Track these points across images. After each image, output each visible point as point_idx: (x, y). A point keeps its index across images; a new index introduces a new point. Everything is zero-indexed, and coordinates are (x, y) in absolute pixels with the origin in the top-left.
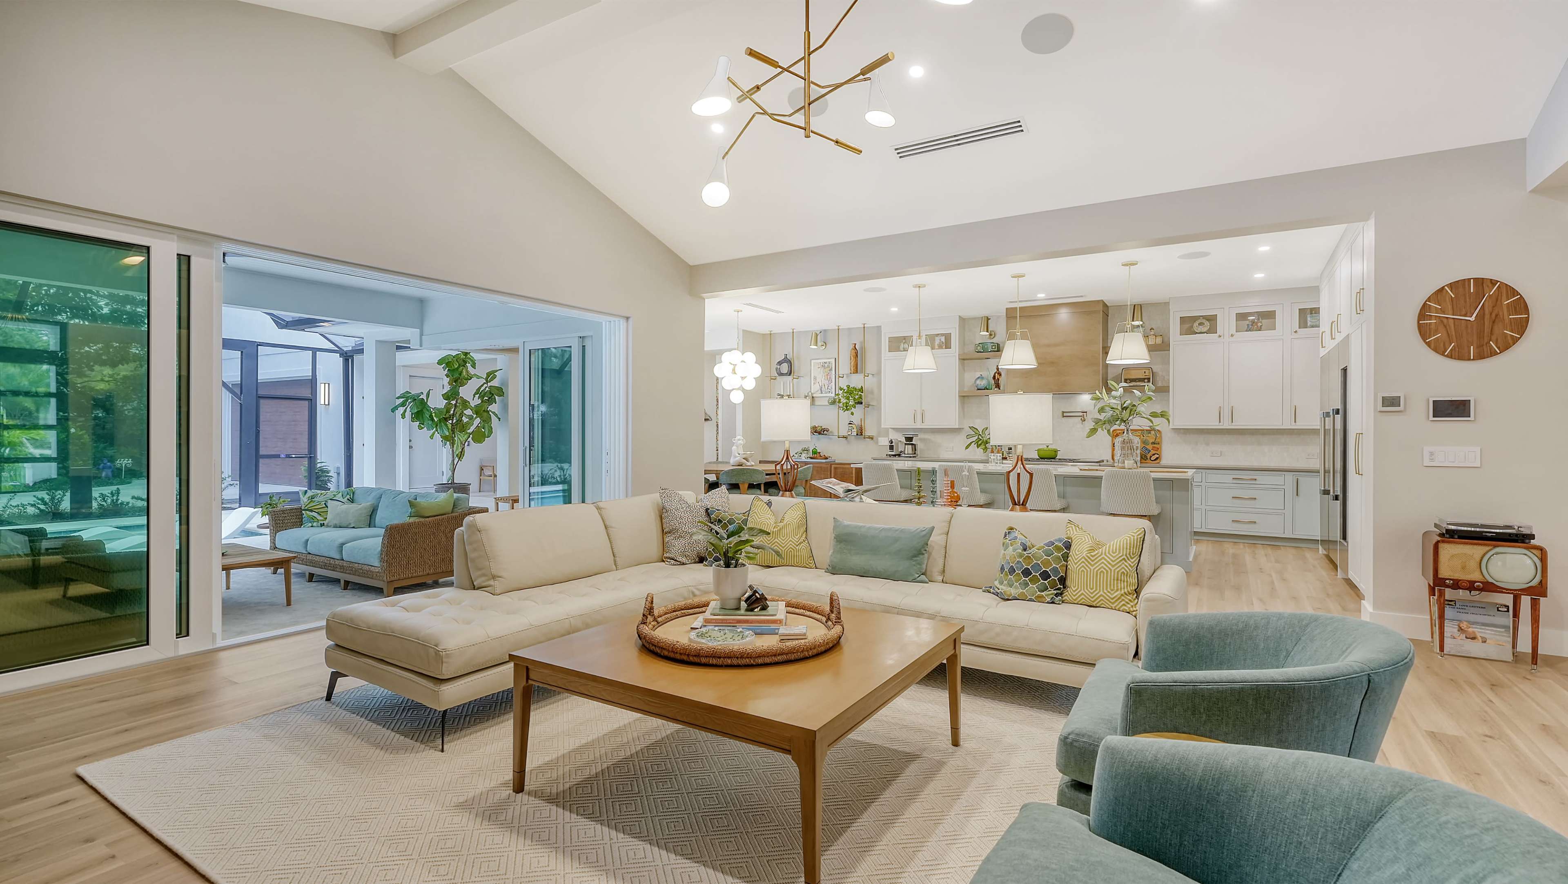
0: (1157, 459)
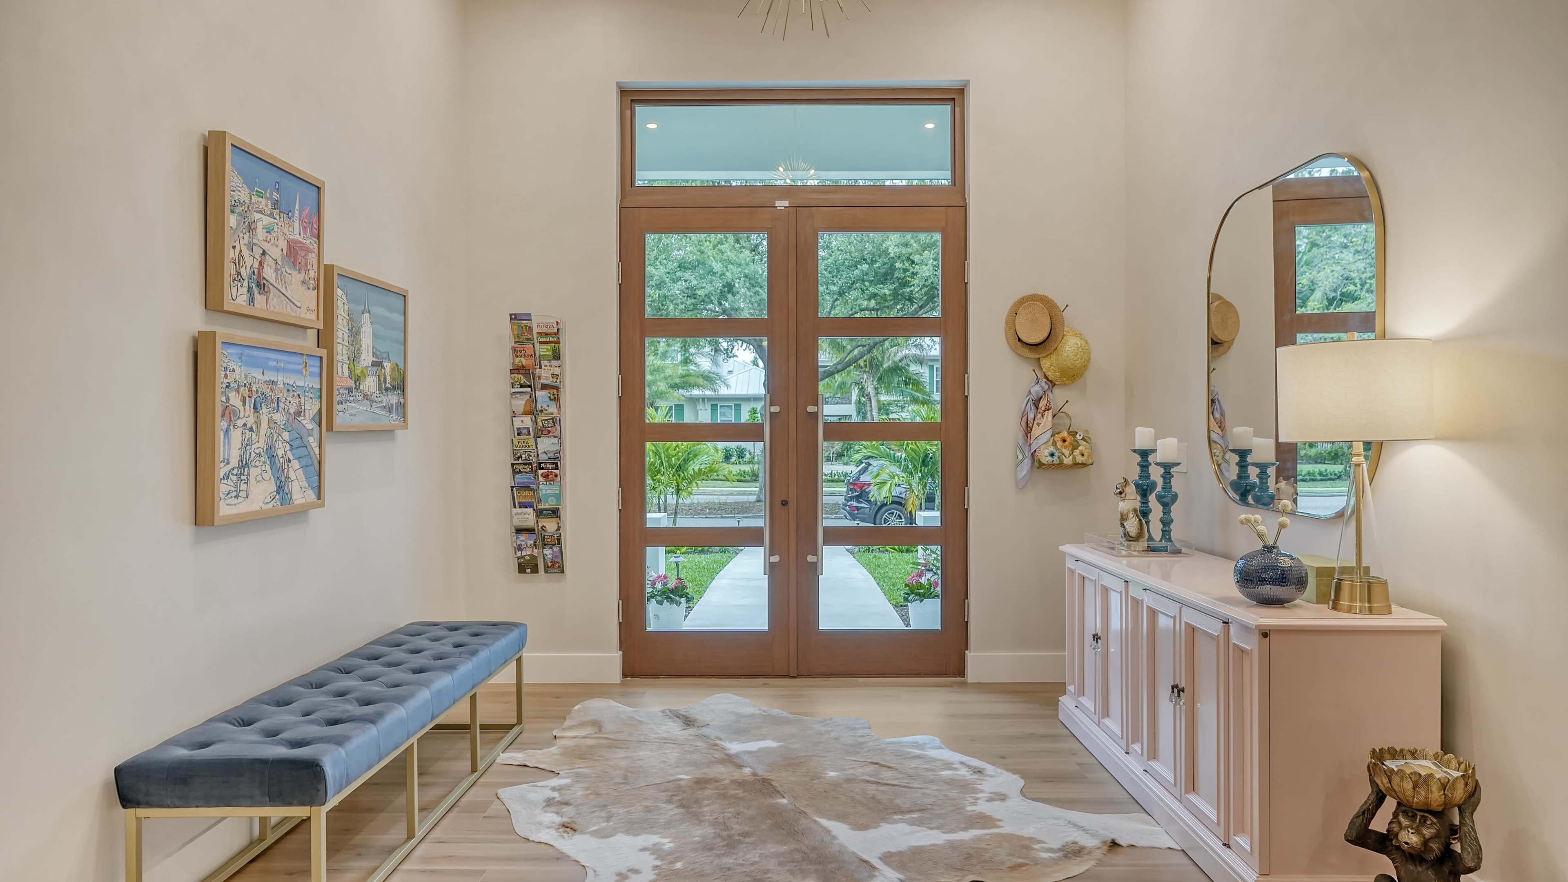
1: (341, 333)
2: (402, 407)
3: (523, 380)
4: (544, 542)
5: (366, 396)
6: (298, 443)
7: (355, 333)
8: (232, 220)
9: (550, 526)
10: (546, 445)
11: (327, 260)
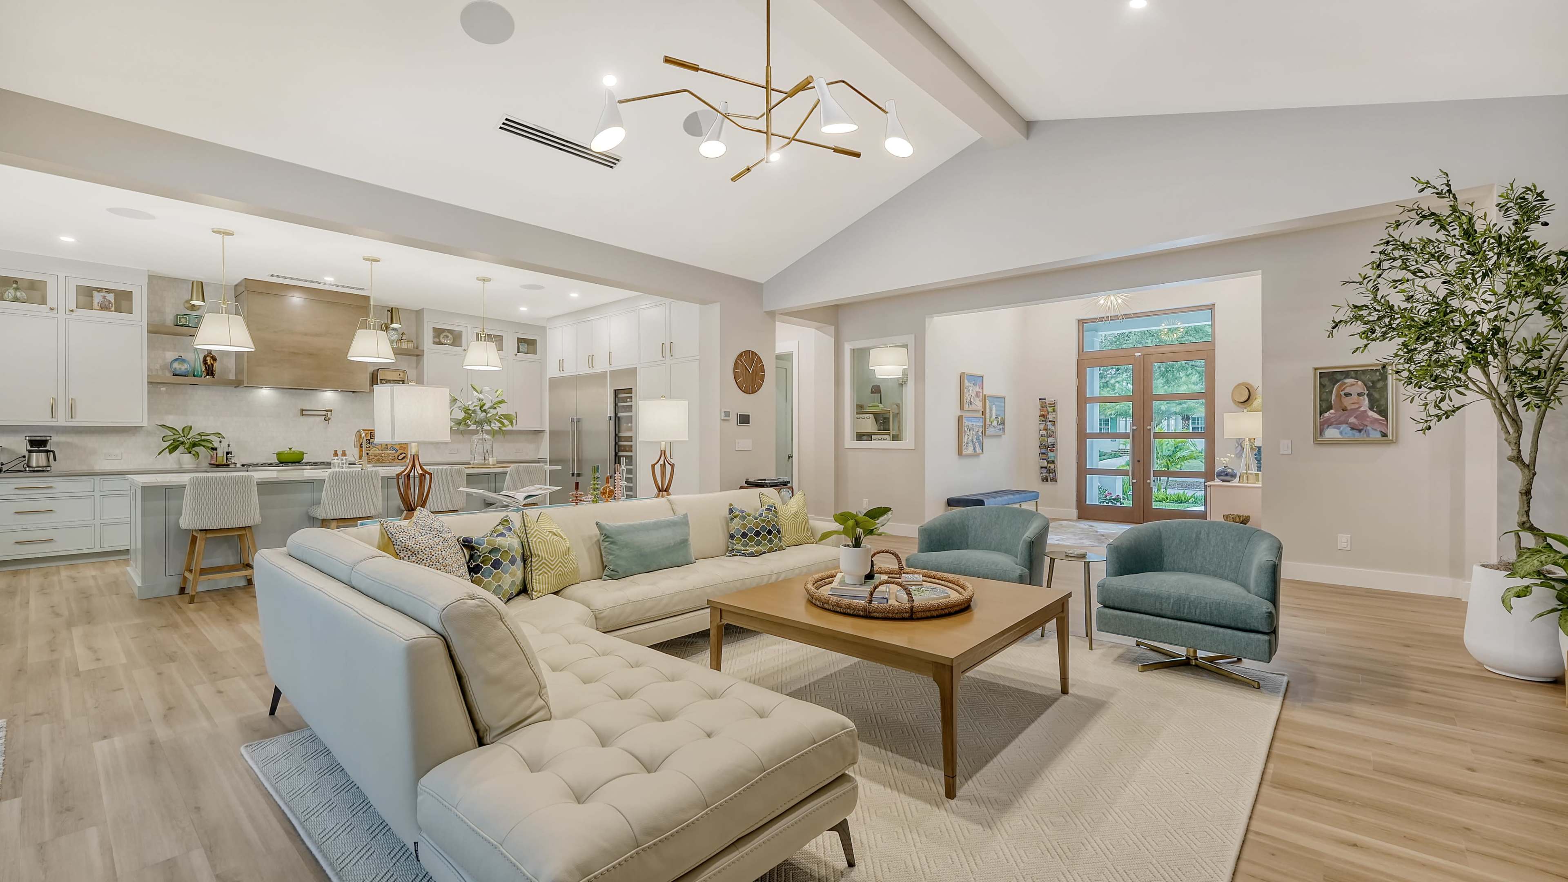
0: (404, 457)
1: (988, 411)
2: (1004, 429)
3: (1043, 419)
4: (1049, 471)
5: (994, 426)
6: (978, 439)
7: (991, 410)
8: (966, 390)
9: (1052, 466)
10: (1051, 440)
11: (984, 394)
